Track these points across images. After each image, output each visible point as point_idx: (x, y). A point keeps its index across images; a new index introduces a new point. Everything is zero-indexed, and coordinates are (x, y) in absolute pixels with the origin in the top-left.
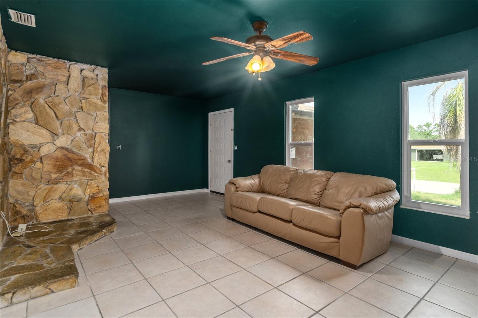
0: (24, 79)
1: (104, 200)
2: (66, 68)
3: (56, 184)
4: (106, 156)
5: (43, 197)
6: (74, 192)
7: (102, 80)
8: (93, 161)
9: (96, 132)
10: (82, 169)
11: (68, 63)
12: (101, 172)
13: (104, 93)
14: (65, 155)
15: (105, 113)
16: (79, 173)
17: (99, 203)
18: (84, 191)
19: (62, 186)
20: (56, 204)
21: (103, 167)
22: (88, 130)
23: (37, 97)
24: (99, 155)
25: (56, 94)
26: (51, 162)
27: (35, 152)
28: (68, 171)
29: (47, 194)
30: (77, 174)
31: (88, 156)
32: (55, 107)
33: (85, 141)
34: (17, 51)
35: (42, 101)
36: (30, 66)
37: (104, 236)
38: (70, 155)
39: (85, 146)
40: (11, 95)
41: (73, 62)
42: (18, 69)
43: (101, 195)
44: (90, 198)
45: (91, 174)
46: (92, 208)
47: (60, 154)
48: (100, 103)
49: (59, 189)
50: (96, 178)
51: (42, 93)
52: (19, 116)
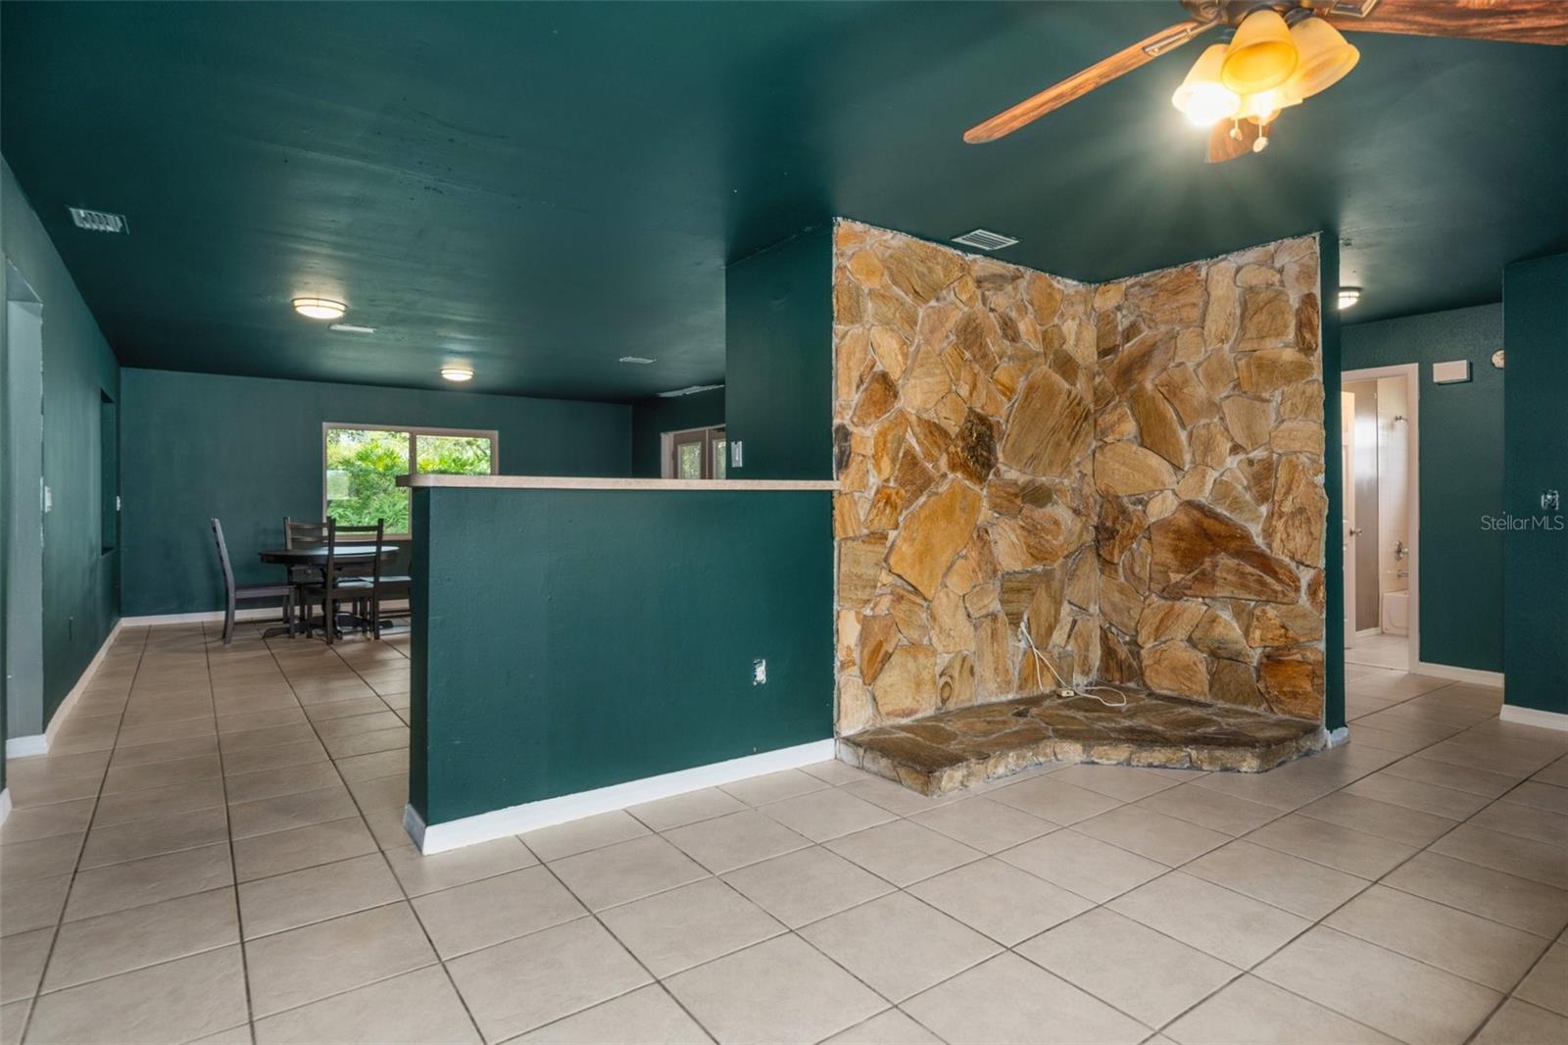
0: (1117, 343)
1: (1307, 676)
2: (1198, 281)
3: (1179, 600)
4: (1313, 530)
5: (1154, 626)
6: (1218, 631)
7: (1297, 279)
8: (1269, 546)
9: (1280, 451)
10: (1237, 567)
11: (1203, 267)
12: (1294, 582)
13: (1304, 320)
14: (1198, 524)
15: (1307, 386)
16: (1230, 577)
17: (1293, 683)
18: (1247, 634)
19: (1193, 608)
20: (1183, 653)
21: (1302, 567)
22: (1254, 450)
23: (1140, 378)
24: (1286, 528)
25: (1178, 360)
26: (1167, 541)
27: (1137, 513)
28: (1203, 567)
29: (1162, 620)
30: (1225, 579)
31: (1255, 530)
32: (1175, 395)
33: (1248, 481)
34: (1107, 281)
35: (1149, 386)
36: (1128, 308)
38: (1207, 523)
39: (1248, 497)
40: (1100, 383)
41: (1220, 257)
42: (1108, 324)
43: (1298, 657)
44: (1265, 661)
45: (1262, 583)
46: (1269, 693)
47: (1186, 519)
48: (1289, 355)
49: (1185, 615)
50: (1276, 597)
51: (1149, 367)
52: (1109, 431)
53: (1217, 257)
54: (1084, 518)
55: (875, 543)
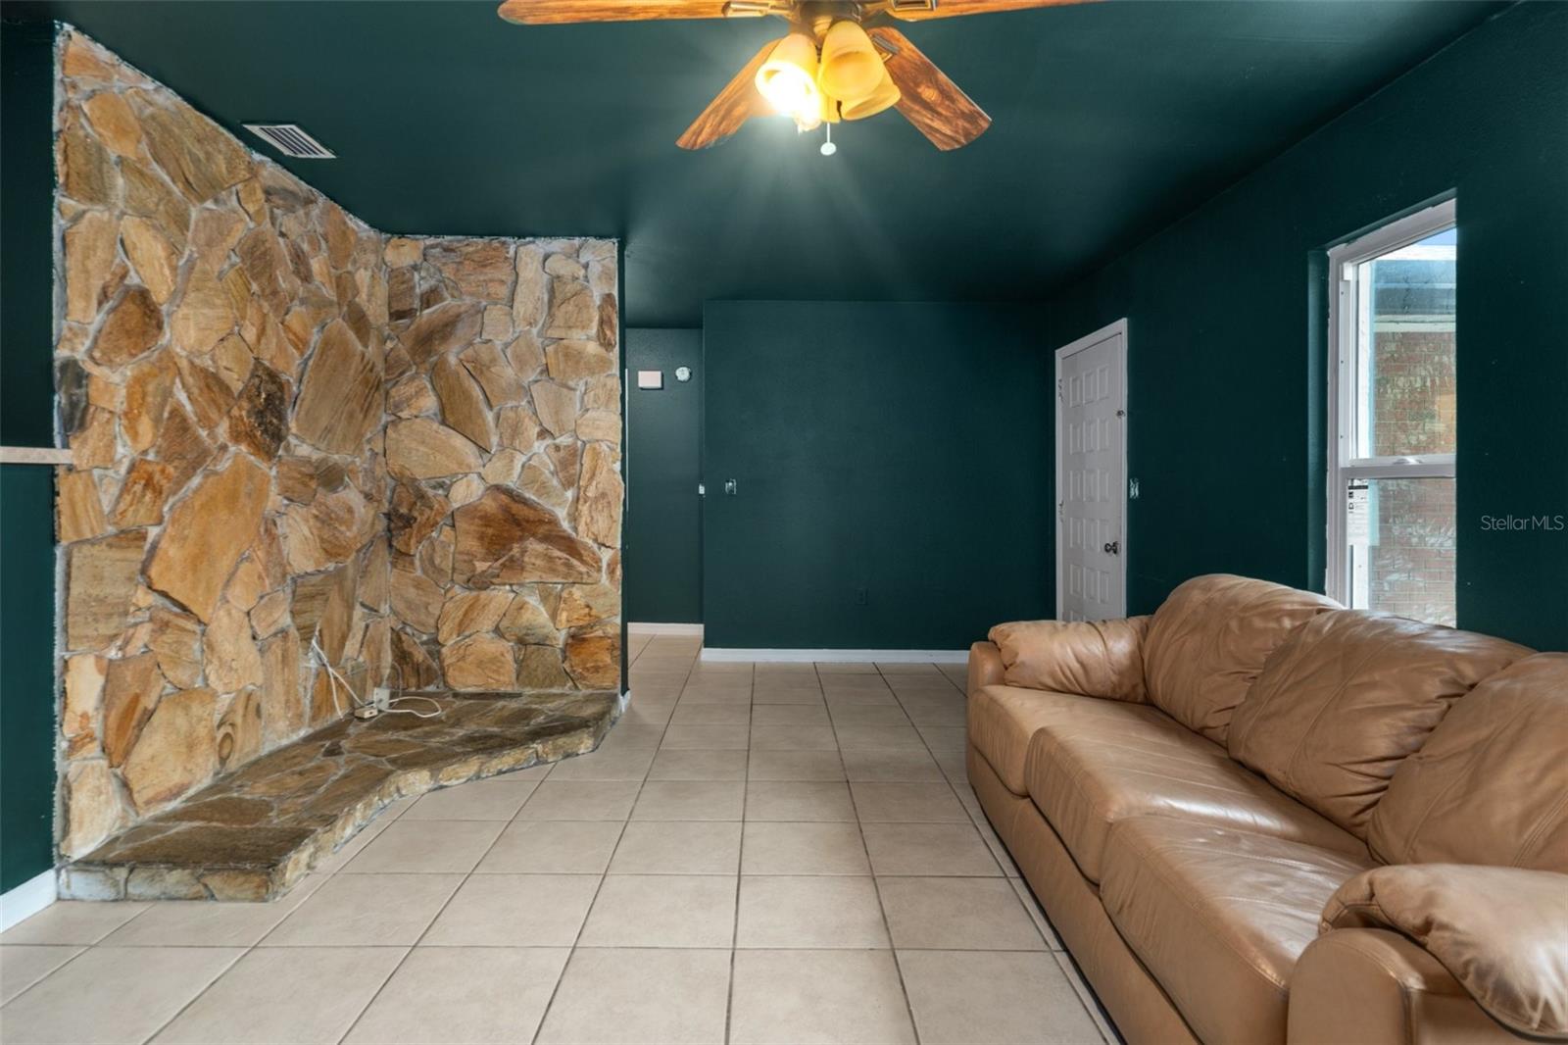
0: (415, 306)
1: (608, 649)
2: (506, 258)
3: (485, 589)
4: (613, 514)
5: (457, 620)
6: (526, 617)
7: (600, 278)
8: (576, 529)
9: (584, 439)
10: (545, 552)
11: (512, 245)
12: (596, 562)
13: (605, 318)
14: (506, 510)
15: (608, 379)
16: (538, 562)
17: (595, 657)
18: (554, 616)
19: (500, 596)
20: (487, 644)
21: (603, 548)
22: (562, 435)
23: (442, 349)
24: (590, 512)
25: (485, 336)
26: (473, 528)
27: (439, 498)
28: (511, 553)
29: (466, 614)
30: (534, 564)
31: (562, 514)
32: (482, 372)
33: (555, 466)
34: (402, 234)
35: (452, 360)
36: (428, 270)
37: (535, 764)
38: (516, 508)
39: (555, 482)
40: (392, 349)
41: (528, 239)
42: (403, 283)
43: (600, 633)
44: (570, 641)
45: (568, 565)
46: (574, 671)
47: (494, 504)
48: (593, 348)
49: (493, 603)
50: (582, 578)
51: (452, 340)
52: (405, 405)
53: (524, 238)
54: (376, 504)
55: (129, 547)
